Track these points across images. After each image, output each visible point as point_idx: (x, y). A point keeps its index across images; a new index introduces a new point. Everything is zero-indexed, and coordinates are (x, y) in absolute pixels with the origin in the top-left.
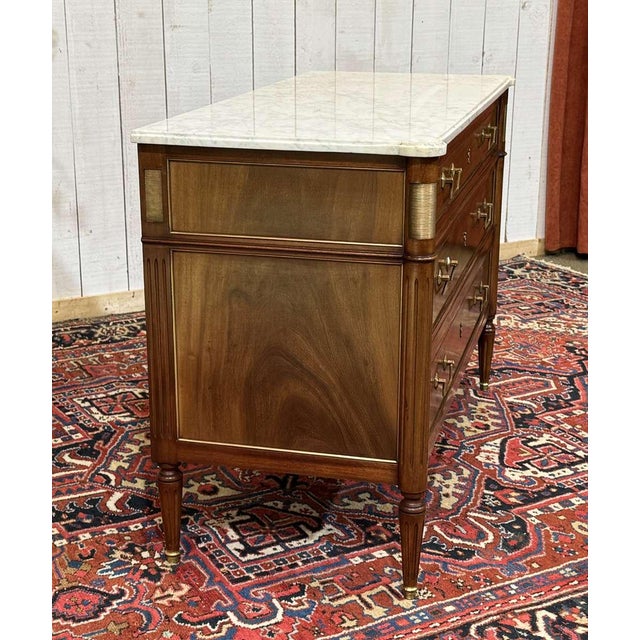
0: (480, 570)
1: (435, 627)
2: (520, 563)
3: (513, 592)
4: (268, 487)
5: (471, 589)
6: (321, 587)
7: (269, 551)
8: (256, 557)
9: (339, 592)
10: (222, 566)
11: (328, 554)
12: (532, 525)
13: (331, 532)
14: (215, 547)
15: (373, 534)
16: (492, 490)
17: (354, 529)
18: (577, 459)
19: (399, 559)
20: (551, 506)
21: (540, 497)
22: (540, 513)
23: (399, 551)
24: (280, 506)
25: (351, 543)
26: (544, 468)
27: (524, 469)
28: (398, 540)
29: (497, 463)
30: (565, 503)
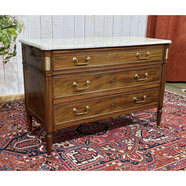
0: (141, 168)
2: (151, 166)
4: (82, 143)
7: (84, 163)
8: (81, 164)
10: (72, 167)
11: (100, 163)
12: (153, 154)
13: (100, 157)
14: (69, 161)
15: (111, 157)
16: (141, 144)
17: (106, 156)
18: (161, 136)
19: (119, 165)
20: (157, 149)
21: (153, 147)
22: (154, 151)
23: (119, 162)
24: (86, 149)
25: (106, 160)
26: (153, 138)
27: (148, 138)
28: (118, 159)
29: (141, 137)
30: (160, 148)
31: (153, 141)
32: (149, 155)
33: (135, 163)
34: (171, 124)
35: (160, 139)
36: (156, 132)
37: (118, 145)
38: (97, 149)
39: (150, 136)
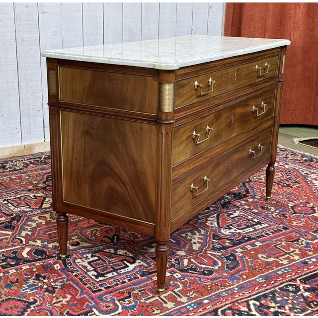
0: (218, 281)
1: (200, 312)
2: (236, 276)
3: (236, 291)
4: (105, 241)
5: (215, 291)
6: (139, 293)
7: (110, 275)
8: (104, 278)
9: (149, 295)
10: (87, 284)
11: (140, 275)
12: (238, 256)
13: (140, 264)
14: (81, 274)
16: (217, 240)
17: (151, 262)
18: (255, 223)
19: (177, 277)
20: (246, 247)
21: (240, 243)
22: (242, 250)
23: (176, 273)
24: (112, 251)
25: (151, 269)
26: (240, 228)
27: (231, 228)
28: (175, 267)
29: (217, 226)
30: (253, 245)
31: (239, 233)
32: (232, 258)
33: (206, 272)
34: (273, 202)
35: (251, 229)
36: (246, 216)
37: (174, 242)
38: (134, 250)
39: (234, 224)
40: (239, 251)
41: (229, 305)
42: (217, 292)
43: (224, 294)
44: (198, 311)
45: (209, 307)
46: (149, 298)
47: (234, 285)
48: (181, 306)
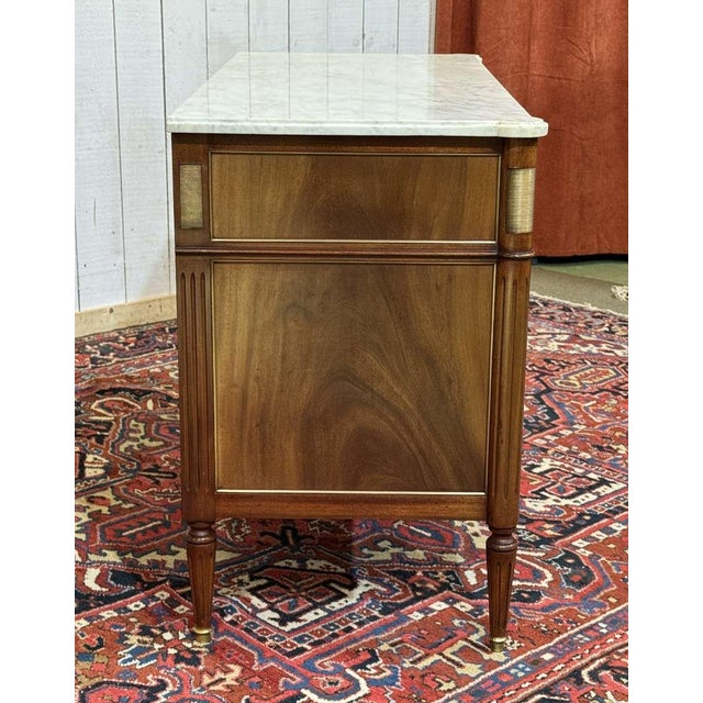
0: (557, 611)
1: (543, 678)
2: (595, 599)
3: (605, 631)
4: (268, 545)
5: (559, 633)
6: (394, 649)
7: (310, 617)
8: (298, 625)
9: (416, 653)
10: (265, 640)
11: (381, 612)
12: (584, 557)
13: (369, 588)
14: (244, 620)
15: (418, 585)
16: (522, 523)
17: (394, 582)
18: (593, 483)
19: (463, 610)
20: (594, 535)
21: (577, 528)
22: (586, 543)
23: (458, 601)
24: (295, 564)
25: (399, 597)
26: (565, 495)
27: (544, 498)
28: (450, 589)
30: (607, 530)
31: (567, 506)
32: (570, 561)
33: (526, 595)
34: (617, 434)
35: (592, 497)
36: (568, 469)
37: (429, 535)
39: (548, 486)
40: (581, 546)
41: (602, 660)
42: (565, 635)
43: (581, 639)
44: (539, 678)
45: (559, 667)
46: (420, 659)
47: (595, 618)
48: (498, 669)
